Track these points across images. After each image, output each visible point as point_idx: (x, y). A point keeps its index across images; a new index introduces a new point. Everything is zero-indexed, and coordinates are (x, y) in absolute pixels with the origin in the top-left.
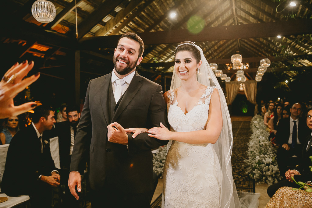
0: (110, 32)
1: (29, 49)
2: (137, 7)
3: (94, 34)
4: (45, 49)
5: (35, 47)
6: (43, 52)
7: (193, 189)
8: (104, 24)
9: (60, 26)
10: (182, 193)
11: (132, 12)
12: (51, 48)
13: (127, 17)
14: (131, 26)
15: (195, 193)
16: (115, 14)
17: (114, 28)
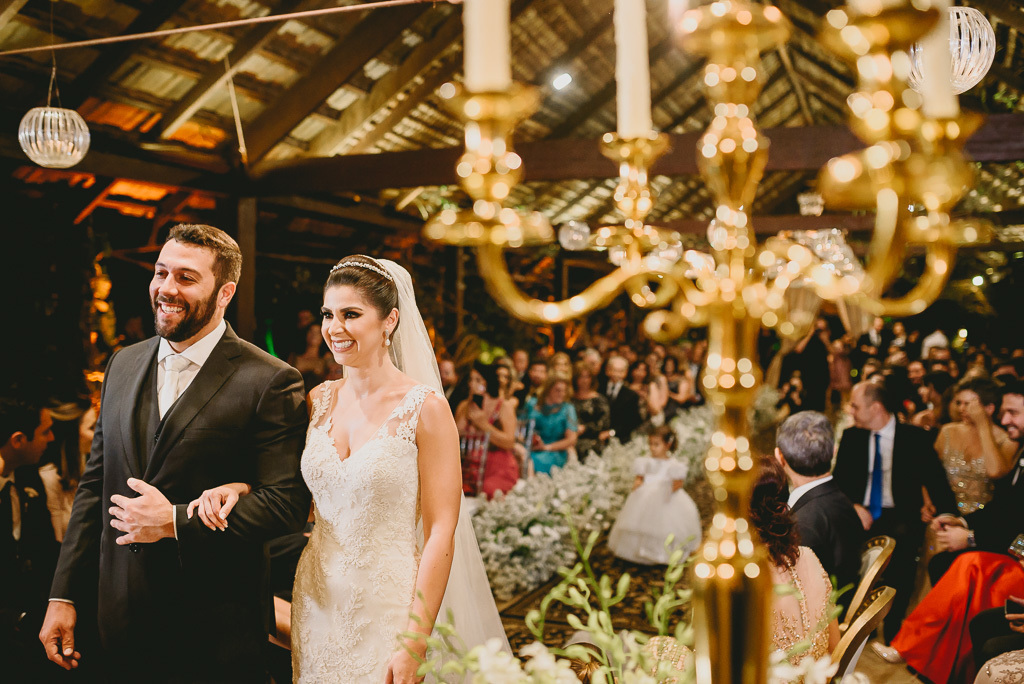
0: (355, 138)
1: (104, 195)
2: (436, 63)
3: (307, 145)
4: (155, 193)
5: (121, 188)
6: (149, 203)
7: (350, 663)
8: (336, 115)
9: (195, 127)
10: (325, 670)
11: (424, 76)
12: (174, 189)
13: (407, 92)
14: (426, 118)
15: (356, 672)
16: (367, 85)
17: (369, 127)
